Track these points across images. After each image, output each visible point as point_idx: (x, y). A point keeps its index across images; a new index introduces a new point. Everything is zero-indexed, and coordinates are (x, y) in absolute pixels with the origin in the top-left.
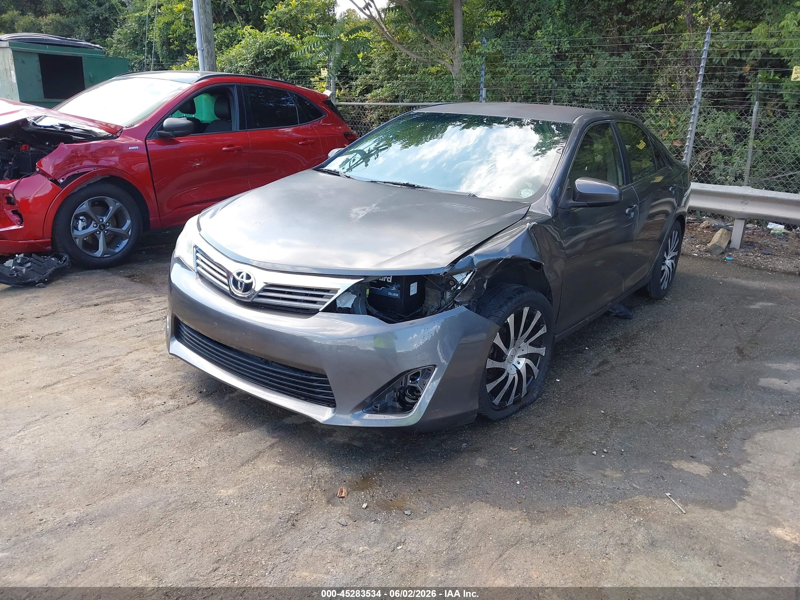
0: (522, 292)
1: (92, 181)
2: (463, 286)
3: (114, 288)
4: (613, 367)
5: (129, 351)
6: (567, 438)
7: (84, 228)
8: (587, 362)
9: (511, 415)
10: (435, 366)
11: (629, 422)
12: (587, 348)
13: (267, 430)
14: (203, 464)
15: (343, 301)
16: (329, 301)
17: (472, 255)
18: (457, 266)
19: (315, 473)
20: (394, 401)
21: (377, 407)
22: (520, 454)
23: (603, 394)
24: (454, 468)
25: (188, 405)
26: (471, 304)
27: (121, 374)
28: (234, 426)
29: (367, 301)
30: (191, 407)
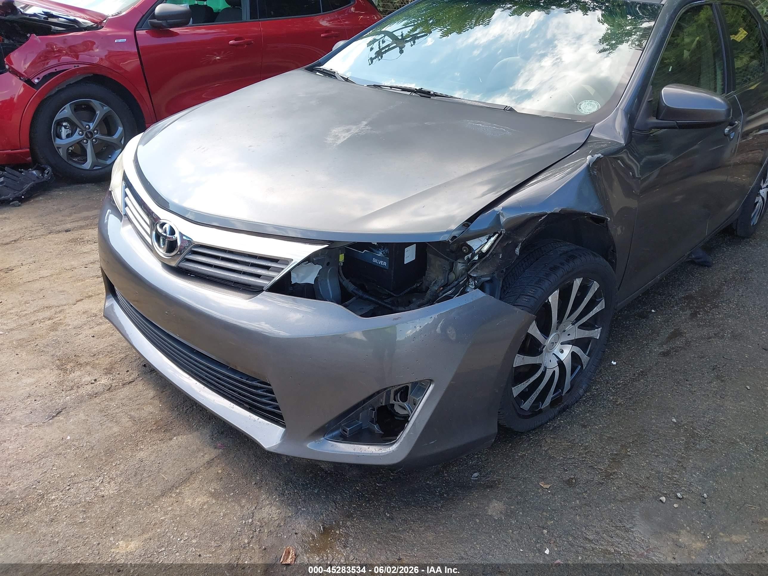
0: (573, 257)
1: (72, 81)
2: (482, 255)
3: (96, 209)
4: (688, 343)
5: (79, 299)
6: (623, 467)
7: (68, 136)
8: (653, 333)
9: (546, 423)
10: (431, 381)
11: (713, 441)
12: (653, 311)
13: (210, 434)
14: (109, 490)
15: (301, 275)
16: (277, 276)
17: (499, 208)
18: (474, 227)
19: (257, 516)
20: (372, 421)
21: (346, 432)
22: (553, 495)
23: (675, 387)
24: (455, 518)
25: (124, 385)
26: (495, 275)
27: (57, 332)
28: (171, 422)
29: (341, 272)
30: (127, 387)
